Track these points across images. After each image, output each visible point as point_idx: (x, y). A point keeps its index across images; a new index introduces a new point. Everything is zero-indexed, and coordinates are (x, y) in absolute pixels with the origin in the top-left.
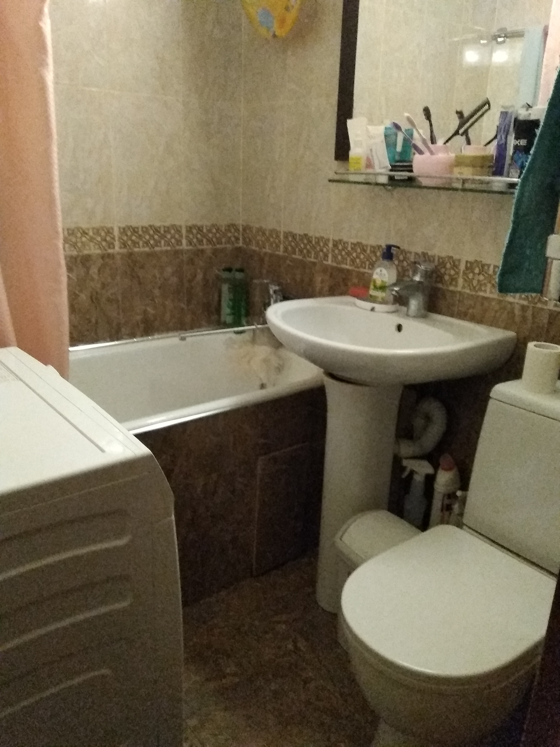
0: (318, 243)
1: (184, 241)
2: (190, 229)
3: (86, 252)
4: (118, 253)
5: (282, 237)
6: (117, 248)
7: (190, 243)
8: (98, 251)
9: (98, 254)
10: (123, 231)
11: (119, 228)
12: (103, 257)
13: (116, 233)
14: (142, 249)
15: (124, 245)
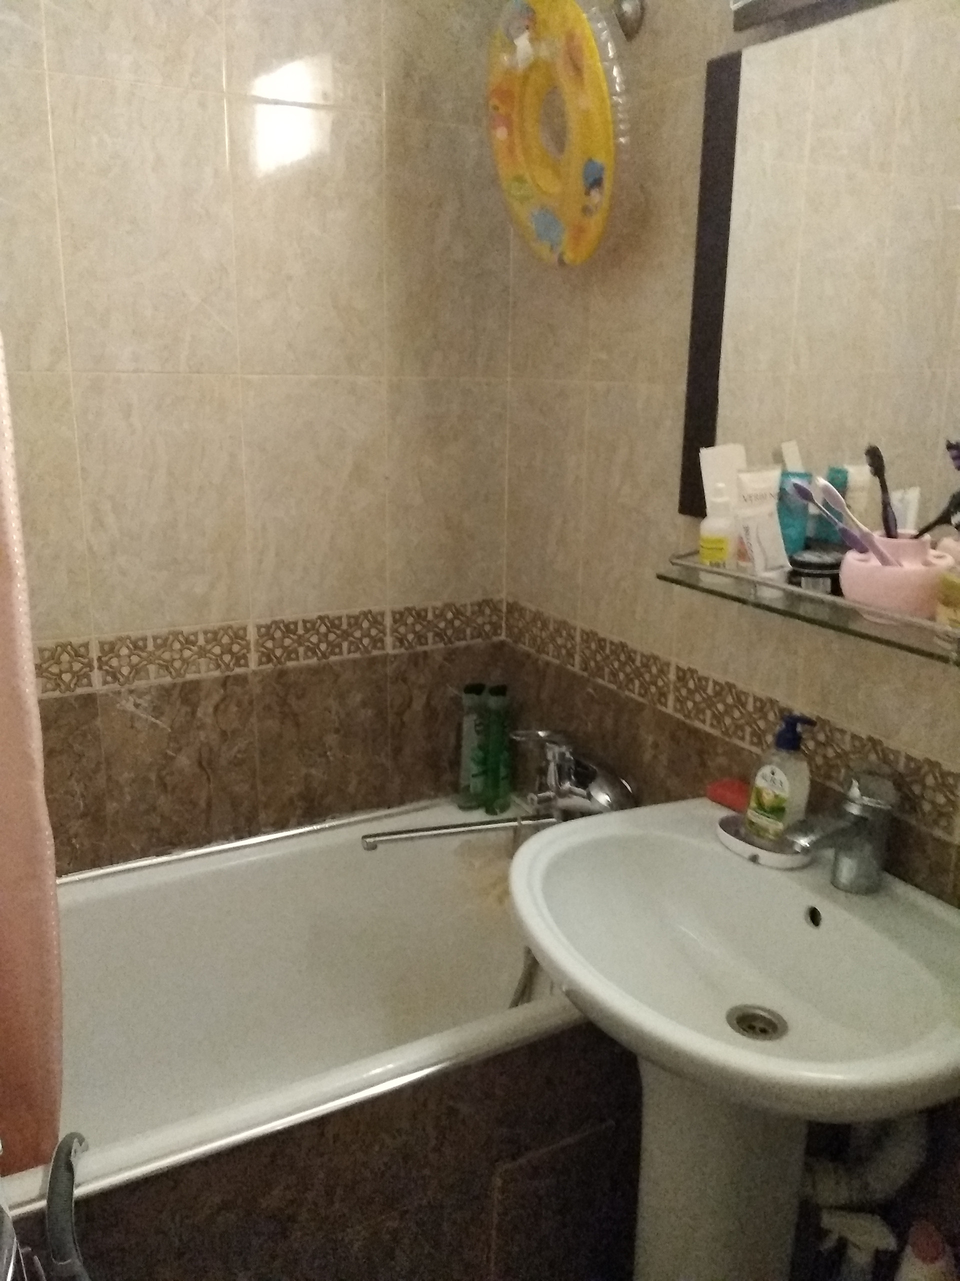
0: (646, 666)
1: (389, 640)
2: (399, 617)
3: (190, 677)
4: (255, 673)
5: (578, 639)
6: (253, 666)
7: (401, 640)
8: (217, 673)
9: (215, 680)
10: (266, 632)
11: (259, 627)
12: (224, 682)
13: (252, 635)
14: (303, 662)
15: (268, 656)
